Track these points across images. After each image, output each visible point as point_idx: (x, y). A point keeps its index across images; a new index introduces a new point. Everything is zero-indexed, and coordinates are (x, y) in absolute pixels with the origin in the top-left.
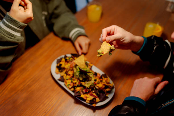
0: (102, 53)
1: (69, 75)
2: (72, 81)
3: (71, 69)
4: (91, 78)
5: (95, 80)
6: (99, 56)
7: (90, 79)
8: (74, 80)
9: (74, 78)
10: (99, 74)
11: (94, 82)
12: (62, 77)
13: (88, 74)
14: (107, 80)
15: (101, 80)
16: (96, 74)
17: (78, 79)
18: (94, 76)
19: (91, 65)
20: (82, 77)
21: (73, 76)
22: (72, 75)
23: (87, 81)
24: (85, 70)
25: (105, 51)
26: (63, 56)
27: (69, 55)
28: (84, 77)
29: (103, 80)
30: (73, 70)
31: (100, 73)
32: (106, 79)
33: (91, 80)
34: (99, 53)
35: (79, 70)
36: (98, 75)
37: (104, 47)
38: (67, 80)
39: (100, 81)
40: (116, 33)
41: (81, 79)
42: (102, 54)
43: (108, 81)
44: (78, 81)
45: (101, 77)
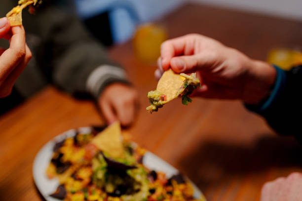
0: (163, 99)
1: (80, 180)
2: (87, 195)
3: (86, 162)
4: (140, 184)
5: (152, 191)
6: (154, 108)
7: (136, 187)
8: (91, 193)
9: (93, 188)
10: (164, 175)
11: (149, 197)
12: (62, 186)
13: (130, 172)
14: (186, 189)
15: (170, 189)
16: (154, 175)
17: (103, 189)
18: (147, 179)
19: (142, 151)
20: (113, 183)
21: (90, 184)
22: (87, 180)
23: (129, 194)
24: (121, 161)
25: (171, 94)
26: (70, 134)
27: (85, 131)
28: (119, 181)
29: (173, 190)
30: (90, 165)
31: (167, 170)
32: (182, 187)
33: (138, 191)
34: (152, 101)
35: (104, 164)
36: (160, 177)
37: (166, 85)
38: (73, 193)
39: (164, 192)
40: (199, 51)
41: (110, 189)
42: (161, 102)
43: (189, 193)
44: (104, 195)
45: (168, 183)
